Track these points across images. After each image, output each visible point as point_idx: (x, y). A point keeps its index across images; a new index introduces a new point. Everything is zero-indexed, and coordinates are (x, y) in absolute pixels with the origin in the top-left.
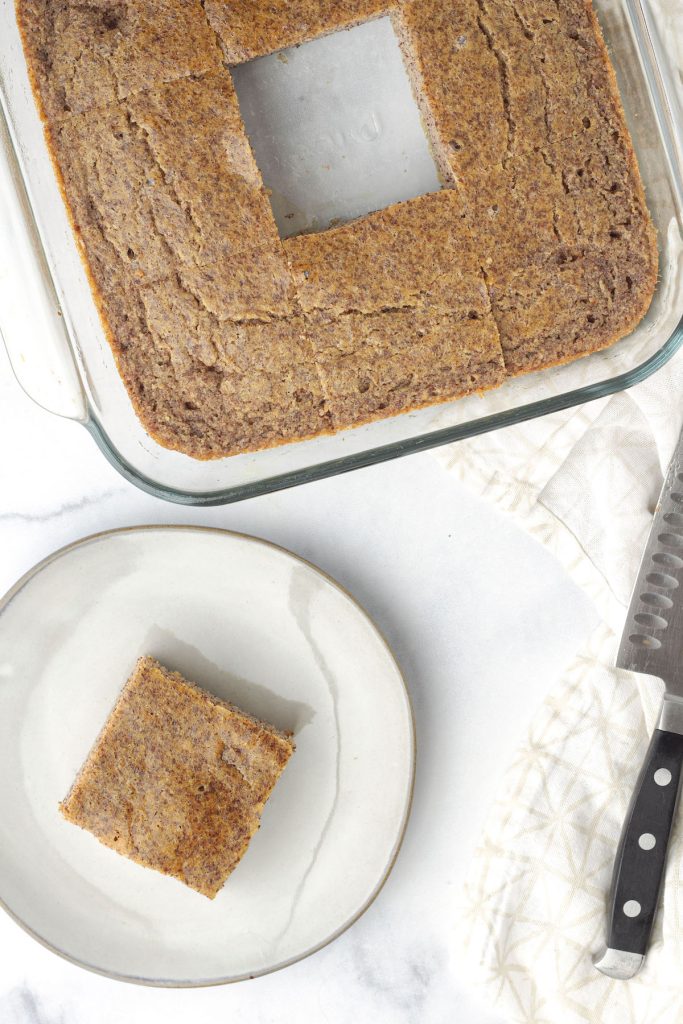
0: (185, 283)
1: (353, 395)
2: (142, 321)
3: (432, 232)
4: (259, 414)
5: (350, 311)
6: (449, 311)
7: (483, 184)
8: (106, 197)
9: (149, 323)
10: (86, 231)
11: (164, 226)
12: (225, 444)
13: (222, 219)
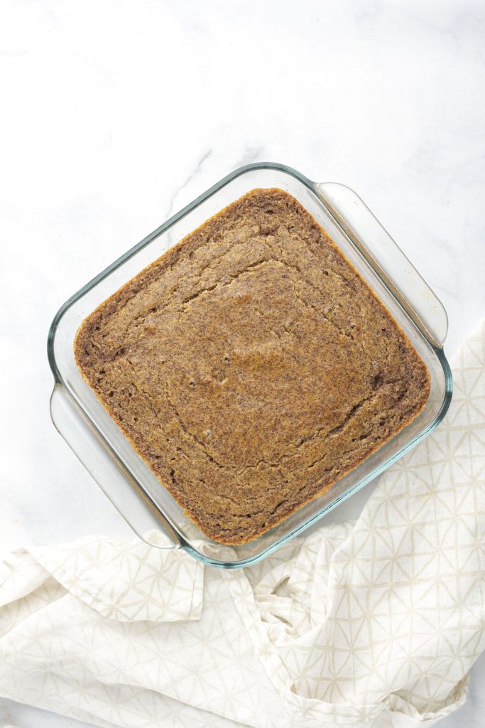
0: (295, 269)
1: (195, 249)
2: (309, 244)
3: (189, 342)
4: (236, 222)
5: (213, 288)
6: (166, 308)
7: (173, 371)
8: (348, 296)
9: (305, 244)
10: (352, 276)
11: (315, 293)
12: (247, 201)
13: (289, 306)
